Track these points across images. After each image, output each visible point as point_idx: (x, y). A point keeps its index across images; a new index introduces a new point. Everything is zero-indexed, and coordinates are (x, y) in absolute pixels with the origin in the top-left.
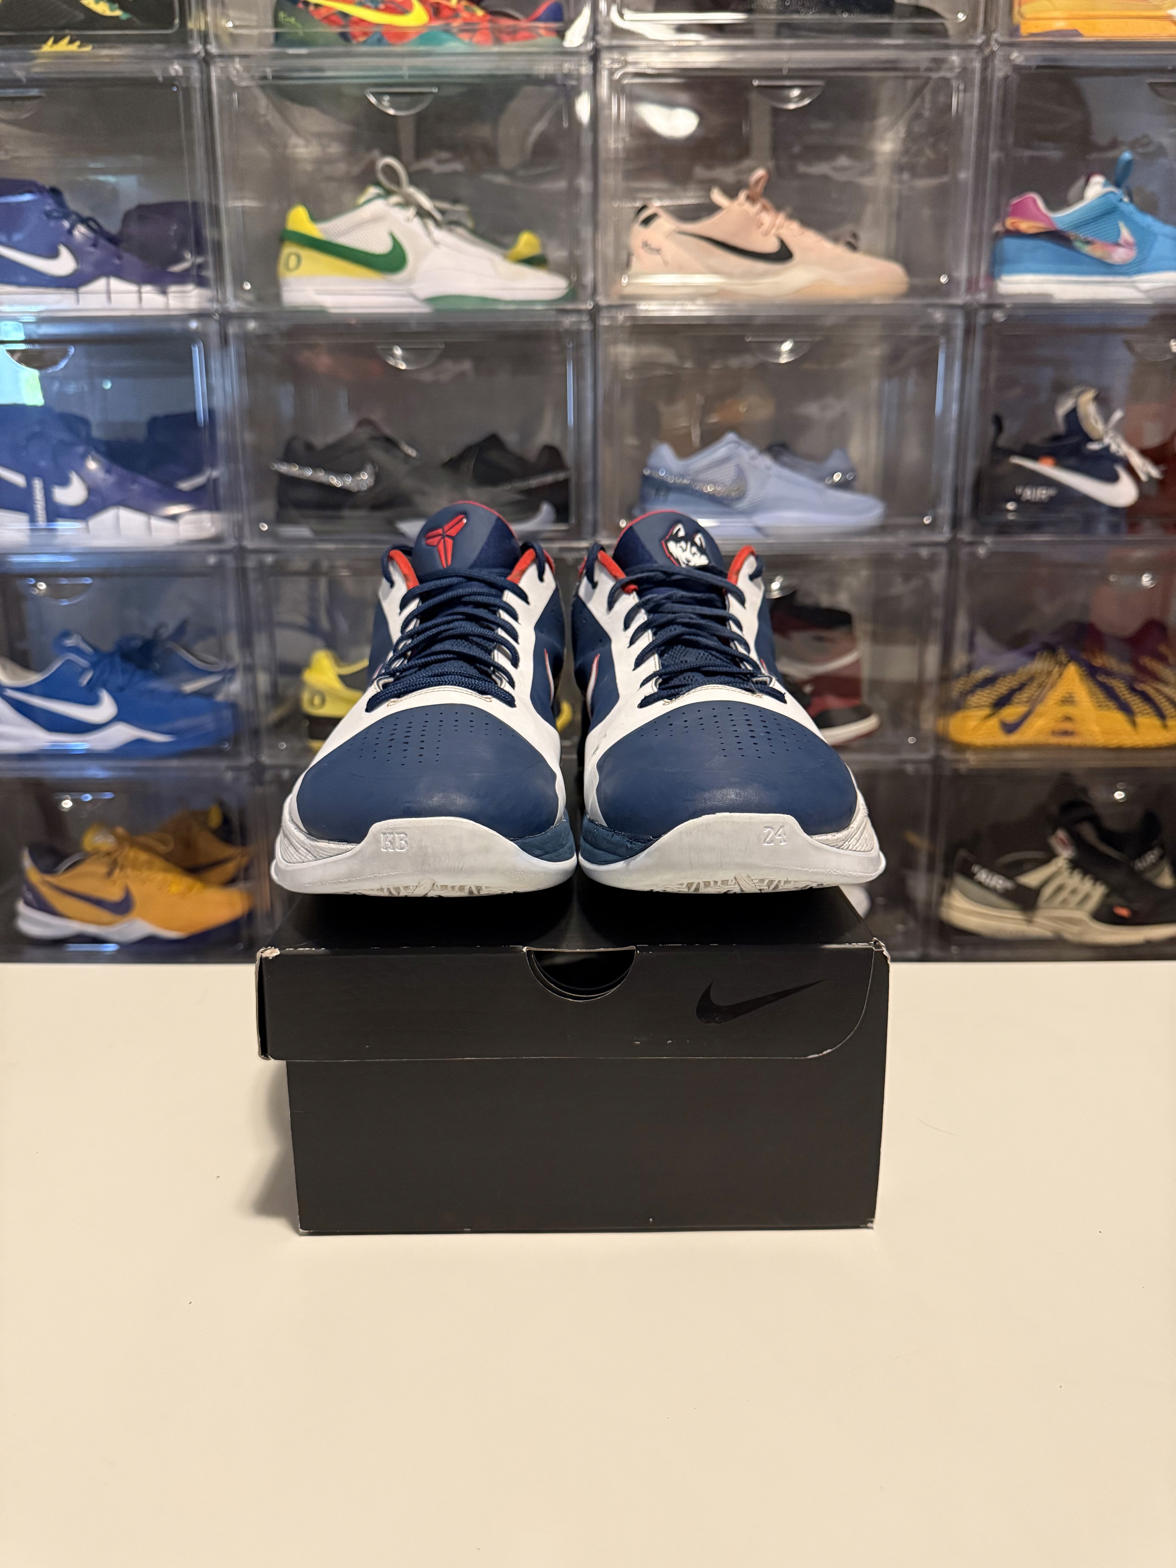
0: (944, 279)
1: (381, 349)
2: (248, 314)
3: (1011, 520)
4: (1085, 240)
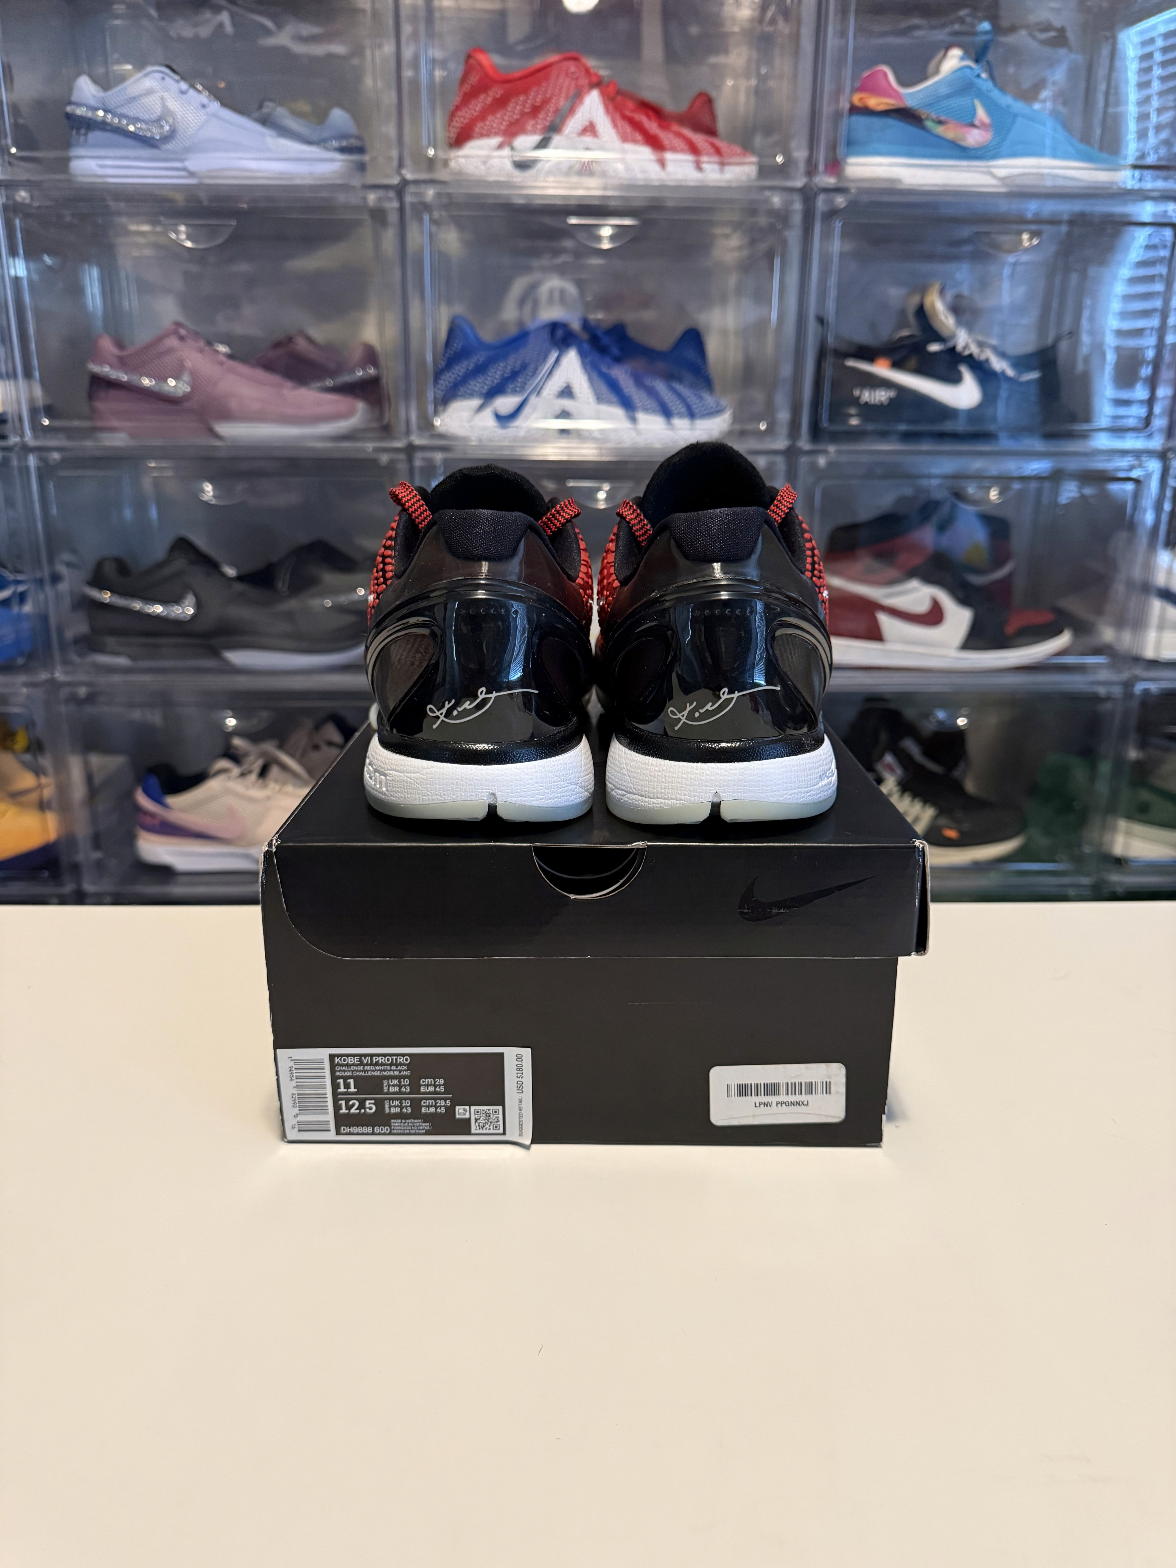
0: (780, 159)
2: (20, 181)
3: (853, 426)
4: (936, 120)
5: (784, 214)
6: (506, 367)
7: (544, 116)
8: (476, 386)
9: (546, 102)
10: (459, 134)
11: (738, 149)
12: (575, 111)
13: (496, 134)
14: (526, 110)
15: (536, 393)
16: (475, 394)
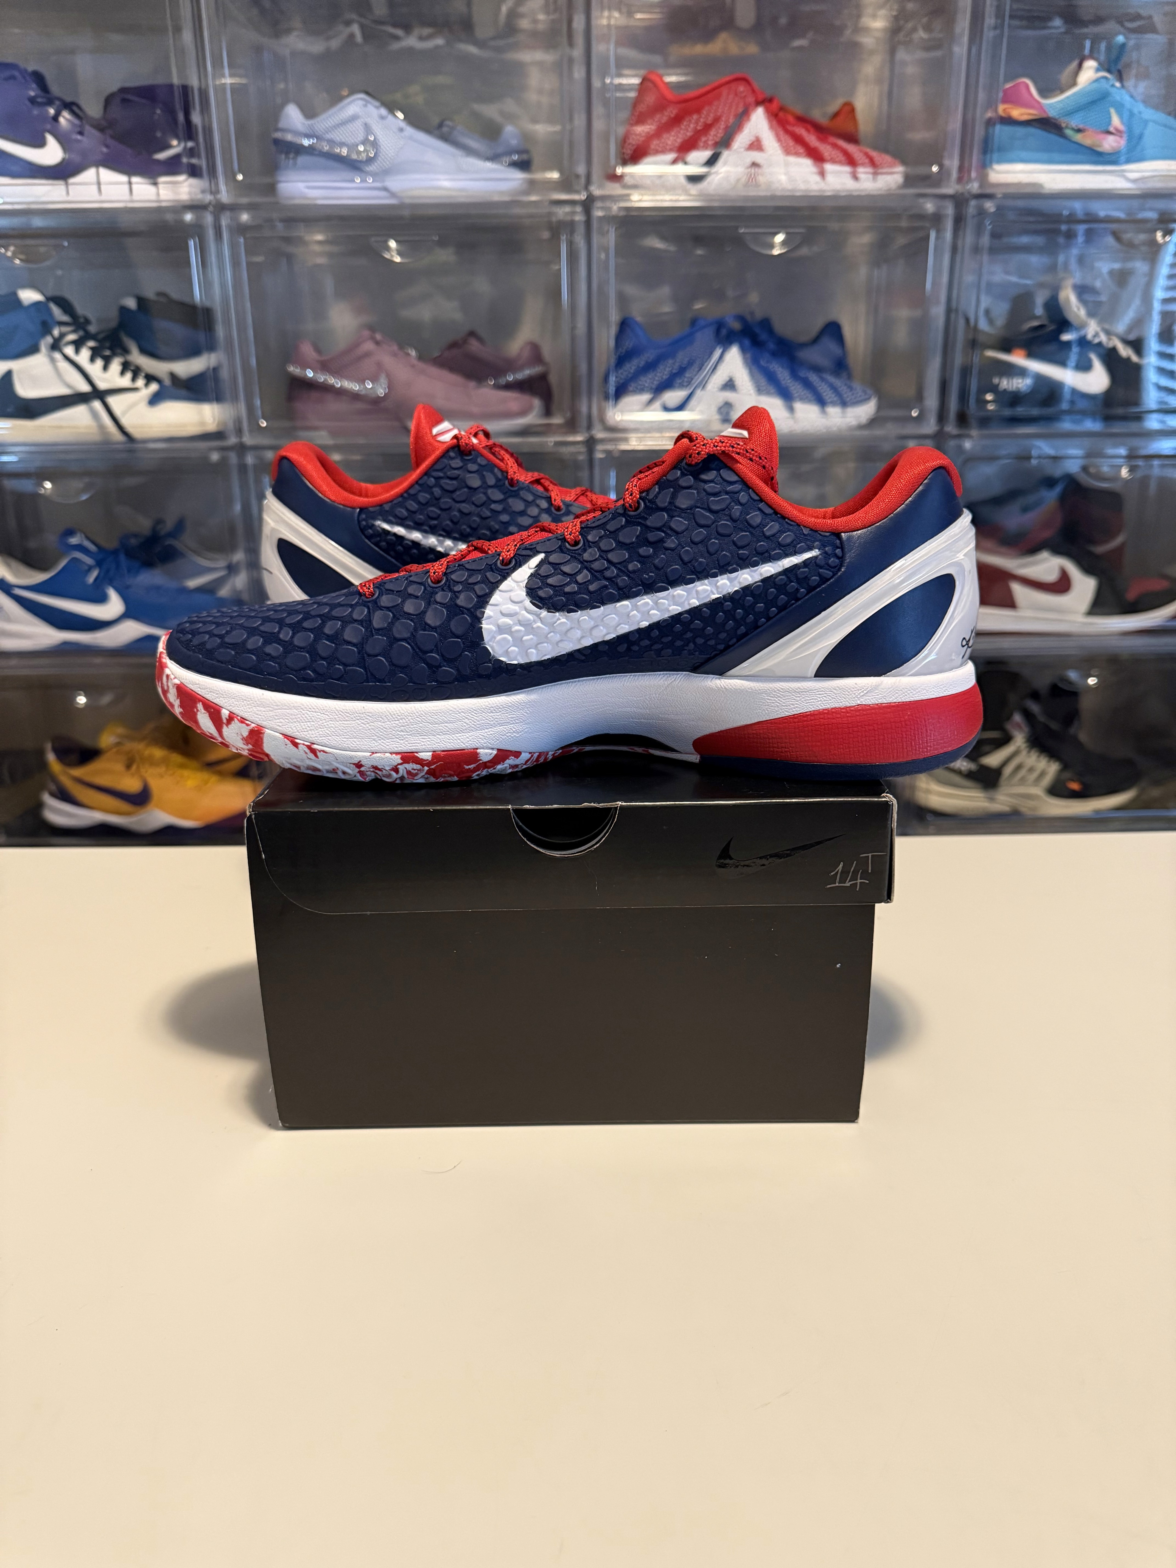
0: (935, 169)
1: (376, 242)
2: (241, 205)
3: (991, 411)
4: (1076, 128)
5: (937, 219)
6: (674, 364)
7: (715, 133)
8: (646, 382)
9: (717, 120)
10: (635, 151)
11: (888, 158)
12: (743, 128)
13: (671, 150)
14: (699, 128)
15: (702, 387)
16: (646, 389)
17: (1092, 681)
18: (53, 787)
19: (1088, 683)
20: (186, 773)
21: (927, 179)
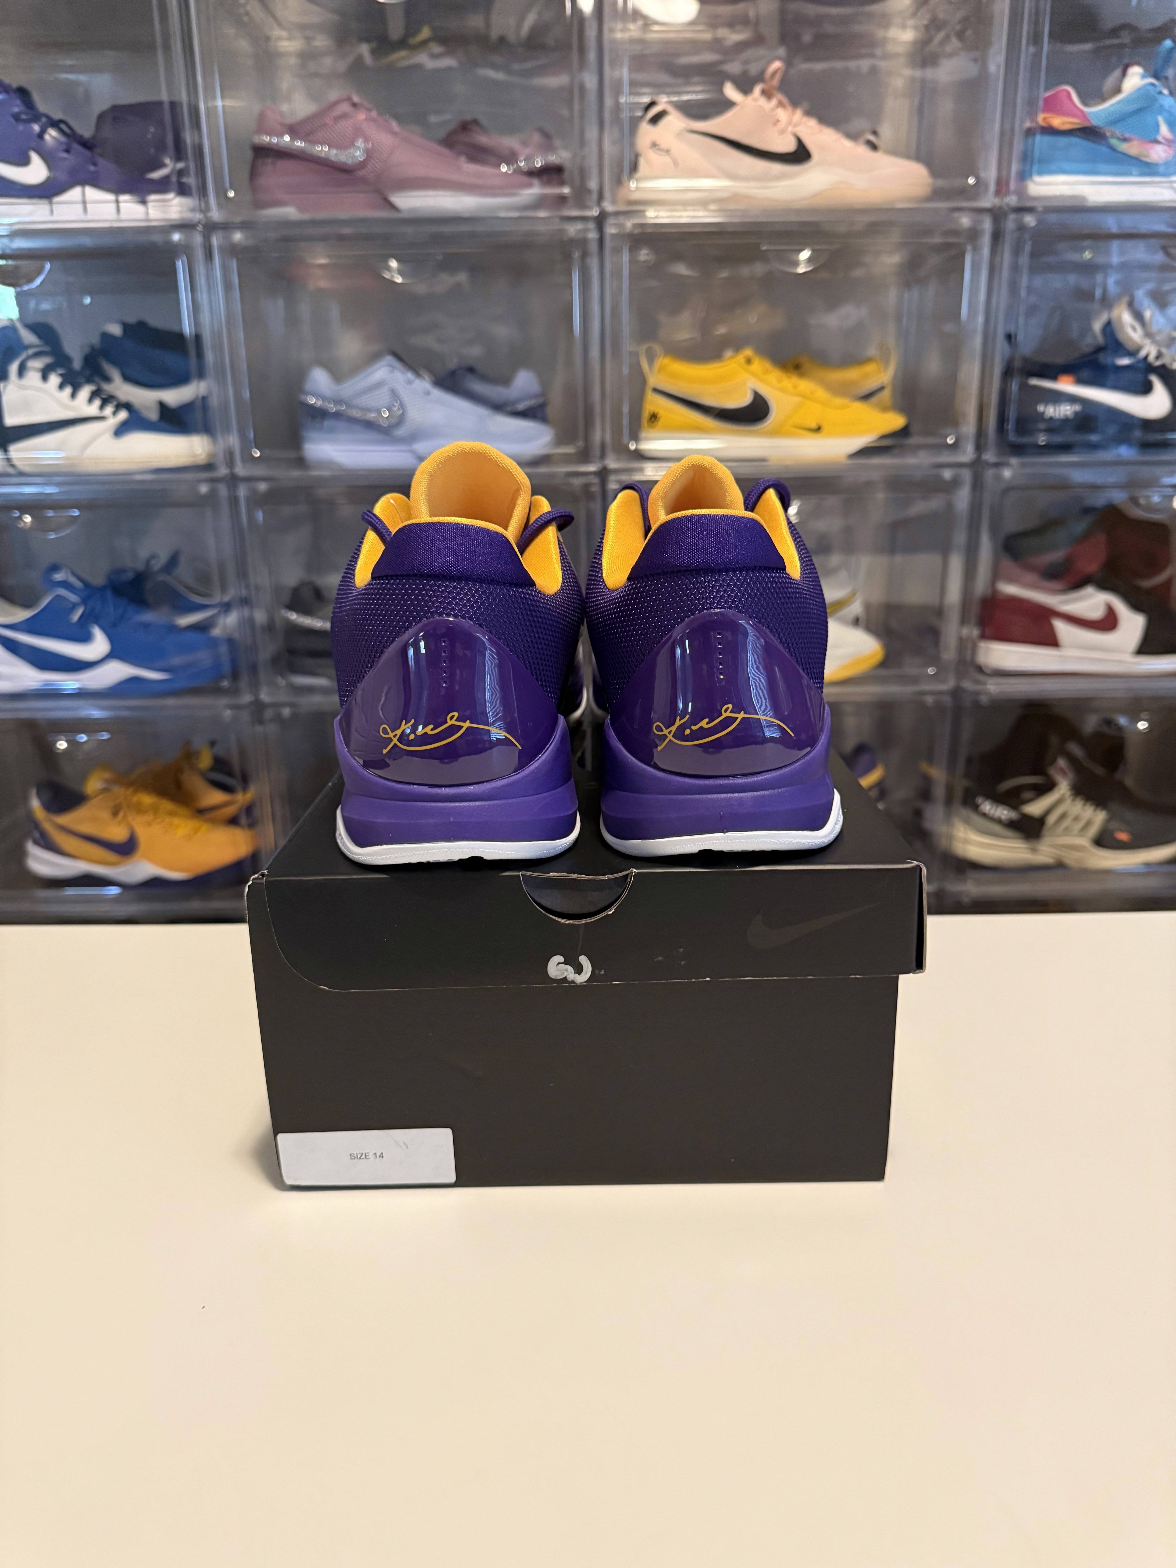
0: (971, 181)
1: (376, 261)
2: (233, 223)
4: (1121, 137)
5: (973, 234)
17: (1142, 725)
18: (37, 835)
19: (1138, 728)
20: (176, 821)
21: (964, 192)
